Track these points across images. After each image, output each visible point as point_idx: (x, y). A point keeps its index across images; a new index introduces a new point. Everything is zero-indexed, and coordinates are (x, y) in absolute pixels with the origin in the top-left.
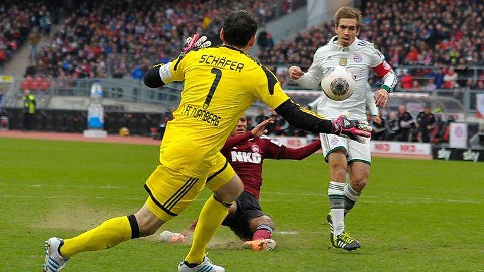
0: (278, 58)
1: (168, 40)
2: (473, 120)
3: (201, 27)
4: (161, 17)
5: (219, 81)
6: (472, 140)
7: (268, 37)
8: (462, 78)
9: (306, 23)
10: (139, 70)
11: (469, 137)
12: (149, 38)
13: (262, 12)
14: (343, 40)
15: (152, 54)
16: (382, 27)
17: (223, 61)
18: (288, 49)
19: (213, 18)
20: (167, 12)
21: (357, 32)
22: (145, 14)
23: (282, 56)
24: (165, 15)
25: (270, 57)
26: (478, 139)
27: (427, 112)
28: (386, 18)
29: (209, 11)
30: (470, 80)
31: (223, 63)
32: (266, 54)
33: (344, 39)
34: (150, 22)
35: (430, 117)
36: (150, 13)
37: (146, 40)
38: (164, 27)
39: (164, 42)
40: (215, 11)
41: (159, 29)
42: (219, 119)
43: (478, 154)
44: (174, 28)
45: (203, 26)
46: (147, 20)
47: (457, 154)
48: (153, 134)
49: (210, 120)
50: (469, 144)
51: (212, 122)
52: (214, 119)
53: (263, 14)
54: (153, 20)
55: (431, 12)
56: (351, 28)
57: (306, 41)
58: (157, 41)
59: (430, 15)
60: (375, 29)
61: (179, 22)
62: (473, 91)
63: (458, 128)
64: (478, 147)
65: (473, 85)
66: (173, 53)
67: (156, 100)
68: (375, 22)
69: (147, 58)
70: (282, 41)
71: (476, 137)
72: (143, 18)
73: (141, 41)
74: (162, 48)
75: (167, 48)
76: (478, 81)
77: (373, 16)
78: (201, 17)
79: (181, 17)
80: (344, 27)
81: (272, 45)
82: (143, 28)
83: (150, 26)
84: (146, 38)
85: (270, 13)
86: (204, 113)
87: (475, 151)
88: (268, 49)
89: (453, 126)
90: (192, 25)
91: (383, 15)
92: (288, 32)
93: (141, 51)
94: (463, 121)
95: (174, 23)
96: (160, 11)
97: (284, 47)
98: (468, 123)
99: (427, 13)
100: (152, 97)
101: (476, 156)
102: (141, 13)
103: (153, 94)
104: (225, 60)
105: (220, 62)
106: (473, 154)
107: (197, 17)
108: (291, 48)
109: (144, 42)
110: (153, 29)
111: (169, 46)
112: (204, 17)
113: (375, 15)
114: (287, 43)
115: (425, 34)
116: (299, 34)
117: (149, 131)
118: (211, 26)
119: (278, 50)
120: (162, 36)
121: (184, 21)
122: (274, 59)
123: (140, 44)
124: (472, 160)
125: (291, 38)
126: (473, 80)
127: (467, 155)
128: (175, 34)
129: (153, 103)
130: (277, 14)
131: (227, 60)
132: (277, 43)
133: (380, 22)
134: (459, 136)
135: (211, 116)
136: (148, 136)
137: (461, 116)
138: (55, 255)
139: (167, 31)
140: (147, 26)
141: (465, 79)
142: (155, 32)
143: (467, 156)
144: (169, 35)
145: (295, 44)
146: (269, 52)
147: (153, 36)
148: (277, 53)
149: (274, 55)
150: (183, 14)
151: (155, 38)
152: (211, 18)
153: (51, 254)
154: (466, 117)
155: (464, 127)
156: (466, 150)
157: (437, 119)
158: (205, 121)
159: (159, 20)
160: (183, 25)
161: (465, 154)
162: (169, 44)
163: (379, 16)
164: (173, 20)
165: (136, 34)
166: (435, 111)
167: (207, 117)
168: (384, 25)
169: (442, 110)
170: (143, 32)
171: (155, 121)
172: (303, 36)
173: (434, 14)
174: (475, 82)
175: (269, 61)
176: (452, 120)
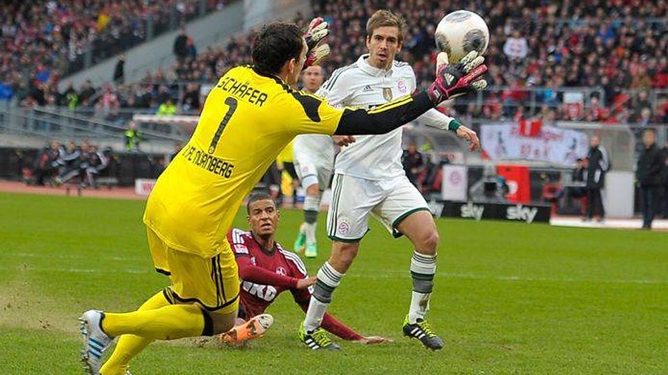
0: (203, 72)
1: (48, 45)
2: (475, 161)
3: (96, 29)
4: (38, 13)
5: (231, 116)
6: (473, 189)
7: (189, 43)
8: (461, 102)
9: (242, 24)
10: (8, 88)
11: (470, 185)
12: (22, 42)
13: (181, 7)
14: (379, 57)
15: (26, 65)
16: (349, 31)
17: (243, 89)
18: (216, 59)
19: (111, 15)
20: (49, 7)
21: (398, 47)
22: (17, 9)
23: (208, 70)
24: (46, 11)
25: (191, 70)
26: (482, 188)
27: (412, 150)
28: (356, 17)
29: (107, 5)
30: (471, 105)
31: (243, 92)
32: (186, 66)
33: (380, 55)
34: (22, 20)
35: (417, 157)
36: (23, 8)
37: (18, 47)
38: (43, 28)
39: (42, 49)
40: (115, 5)
41: (35, 30)
42: (230, 168)
43: (482, 209)
44: (57, 29)
45: (98, 26)
46: (19, 17)
47: (452, 210)
48: (26, 177)
49: (218, 170)
50: (469, 195)
51: (222, 172)
52: (224, 168)
53: (182, 11)
54: (27, 18)
55: (418, 9)
56: (391, 40)
57: (243, 49)
58: (34, 47)
59: (416, 14)
60: (340, 33)
61: (64, 20)
62: (476, 121)
63: (454, 174)
64: (483, 199)
65: (476, 114)
66: (54, 64)
67: (30, 130)
68: (339, 23)
69: (19, 70)
70: (210, 49)
71: (479, 186)
72: (14, 14)
73: (10, 46)
74: (39, 57)
75: (46, 57)
76: (483, 107)
77: (336, 16)
78: (95, 14)
79: (67, 14)
80: (379, 38)
81: (194, 54)
82: (13, 29)
83: (23, 25)
84: (17, 42)
85: (192, 9)
86: (210, 160)
87: (478, 205)
88: (188, 59)
89: (447, 170)
90: (82, 25)
91: (352, 14)
92: (217, 37)
93: (10, 61)
94: (462, 162)
95: (58, 22)
96: (38, 5)
97: (212, 57)
98: (469, 166)
99: (412, 11)
100: (25, 126)
101: (479, 212)
102: (11, 7)
103: (26, 121)
104: (246, 87)
105: (240, 90)
106: (475, 209)
107: (90, 14)
108: (220, 58)
109: (15, 49)
110: (27, 30)
111: (49, 55)
112: (99, 13)
113: (341, 13)
114: (216, 51)
115: (409, 41)
116: (233, 39)
117: (20, 173)
118: (109, 26)
119: (202, 61)
120: (39, 40)
121: (71, 20)
122: (196, 74)
123: (9, 51)
124: (473, 218)
125: (222, 45)
126: (476, 106)
127: (467, 211)
128: (59, 38)
129: (26, 134)
130: (203, 10)
131: (249, 87)
132: (201, 51)
133: (346, 23)
134: (455, 184)
135: (220, 164)
136: (20, 181)
137: (458, 156)
138: (97, 334)
139: (47, 33)
140: (18, 26)
141: (465, 104)
142: (31, 34)
143: (466, 213)
144: (49, 38)
145: (226, 53)
146: (190, 64)
147: (27, 41)
148: (202, 66)
149: (198, 68)
150: (69, 9)
151: (30, 43)
152: (108, 15)
153: (90, 333)
154: (465, 157)
155: (462, 172)
156: (465, 204)
157: (425, 160)
158: (211, 171)
159: (36, 17)
160: (70, 26)
161: (464, 209)
162: (50, 53)
163: (345, 15)
164: (55, 18)
165: (4, 37)
166: (423, 149)
167: (214, 166)
168: (352, 27)
169: (433, 148)
170: (13, 34)
171: (29, 159)
172: (238, 41)
173: (422, 13)
174: (479, 108)
175: (189, 76)
176: (445, 162)
